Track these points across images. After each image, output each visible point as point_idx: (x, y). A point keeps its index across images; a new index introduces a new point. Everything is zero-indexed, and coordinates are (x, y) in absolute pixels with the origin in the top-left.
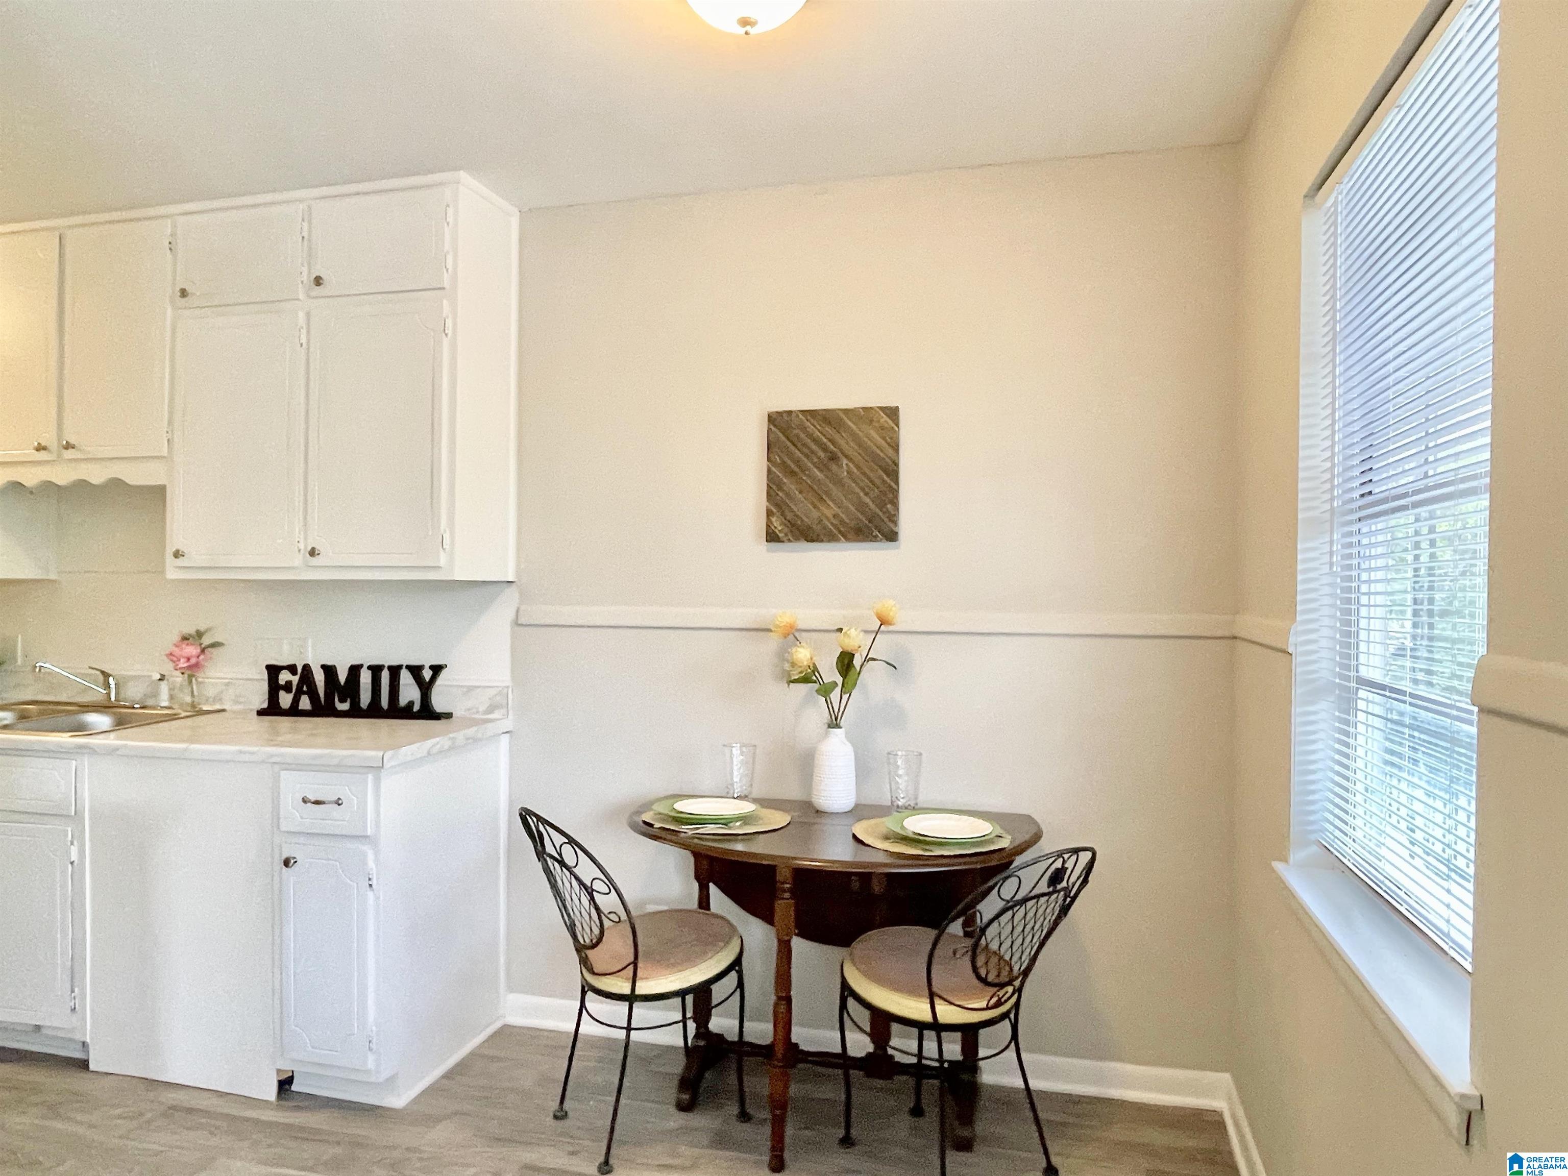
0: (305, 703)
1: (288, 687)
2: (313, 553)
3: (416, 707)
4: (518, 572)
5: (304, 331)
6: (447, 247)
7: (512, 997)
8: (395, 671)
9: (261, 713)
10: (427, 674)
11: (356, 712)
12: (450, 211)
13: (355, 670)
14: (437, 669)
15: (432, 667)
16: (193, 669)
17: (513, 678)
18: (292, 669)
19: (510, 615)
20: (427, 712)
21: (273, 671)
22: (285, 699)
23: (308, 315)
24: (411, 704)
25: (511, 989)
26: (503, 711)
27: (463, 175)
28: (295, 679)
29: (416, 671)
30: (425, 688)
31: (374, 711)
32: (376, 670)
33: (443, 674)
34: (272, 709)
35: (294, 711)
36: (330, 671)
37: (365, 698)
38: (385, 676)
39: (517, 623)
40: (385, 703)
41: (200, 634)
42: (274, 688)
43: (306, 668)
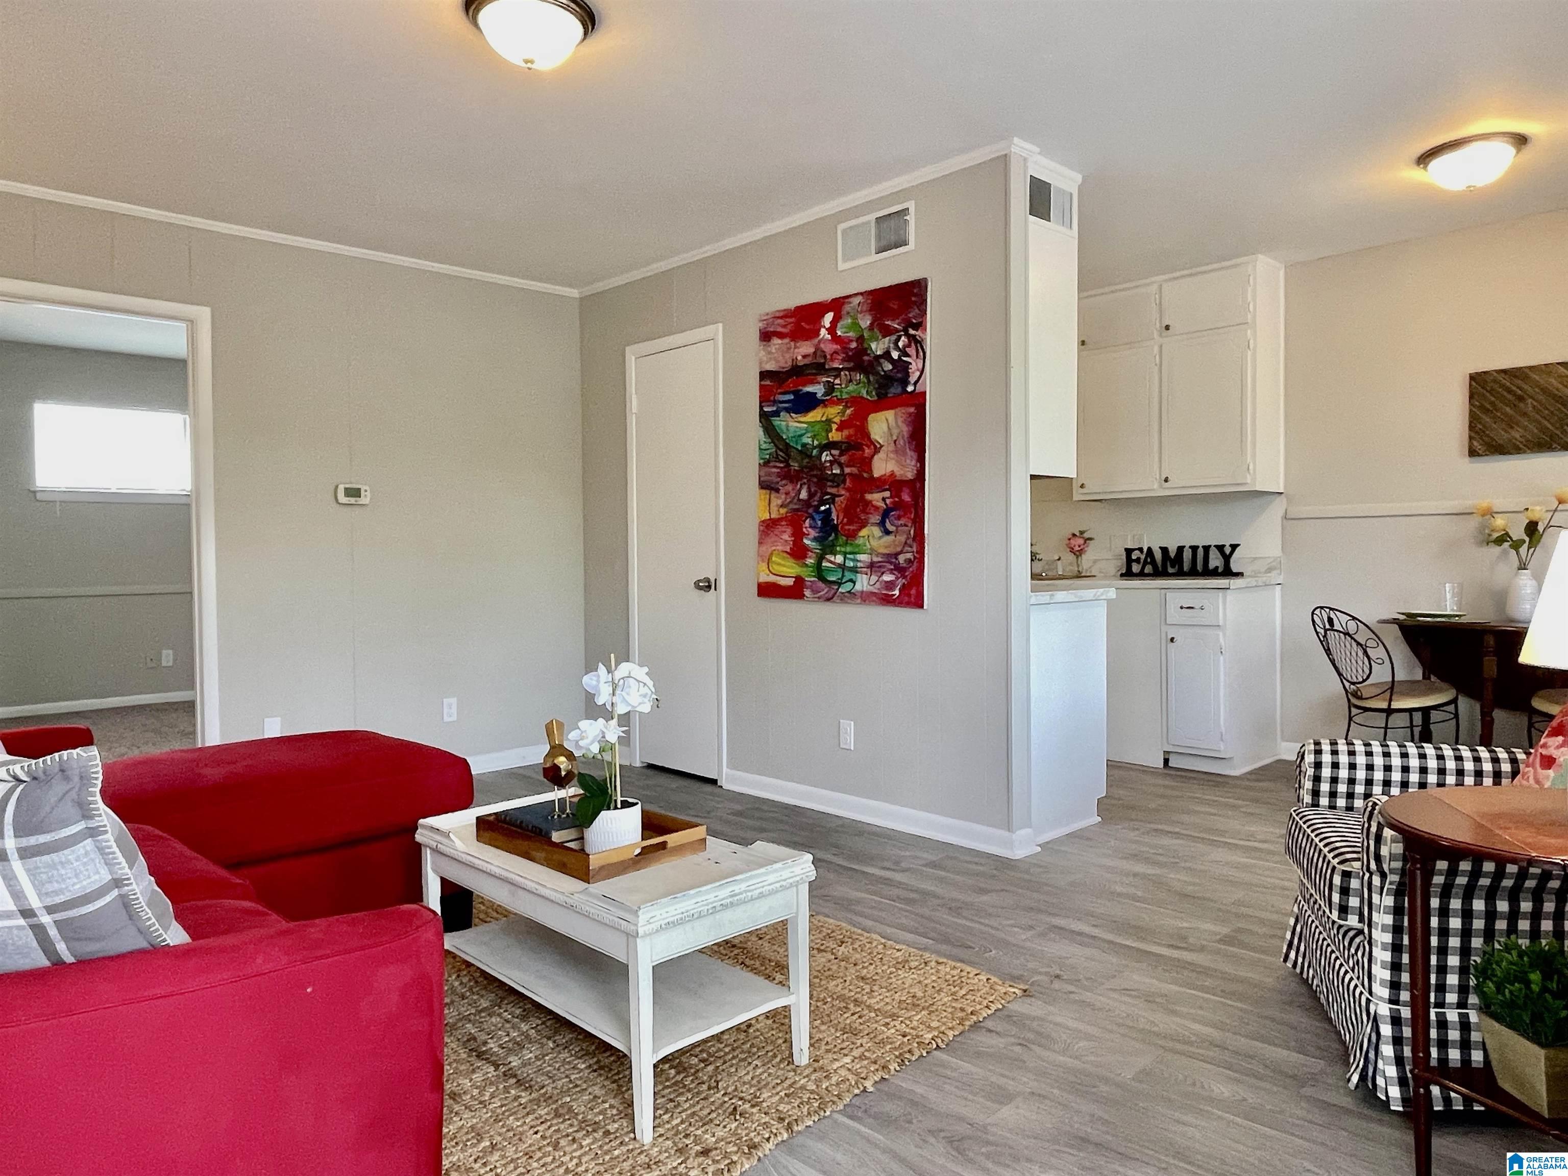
0: (1148, 569)
1: (1138, 560)
2: (1166, 480)
3: (1220, 570)
4: (1285, 487)
5: (1157, 357)
6: (1249, 299)
7: (1284, 744)
8: (1207, 549)
9: (1122, 575)
10: (1228, 550)
11: (1181, 574)
12: (1251, 278)
13: (1181, 549)
14: (1234, 547)
15: (1231, 545)
16: (1078, 553)
17: (1283, 549)
18: (1141, 550)
19: (1281, 513)
20: (1228, 572)
21: (1129, 552)
22: (1136, 568)
23: (1161, 346)
24: (1217, 568)
25: (1284, 739)
26: (1278, 571)
27: (1260, 256)
28: (1143, 557)
29: (1220, 548)
30: (1227, 558)
31: (1193, 573)
32: (1194, 549)
33: (1238, 549)
34: (1128, 574)
35: (1142, 575)
36: (1164, 550)
37: (1186, 567)
38: (1200, 552)
39: (1285, 517)
40: (1200, 567)
41: (1082, 533)
42: (1129, 561)
43: (1149, 549)
